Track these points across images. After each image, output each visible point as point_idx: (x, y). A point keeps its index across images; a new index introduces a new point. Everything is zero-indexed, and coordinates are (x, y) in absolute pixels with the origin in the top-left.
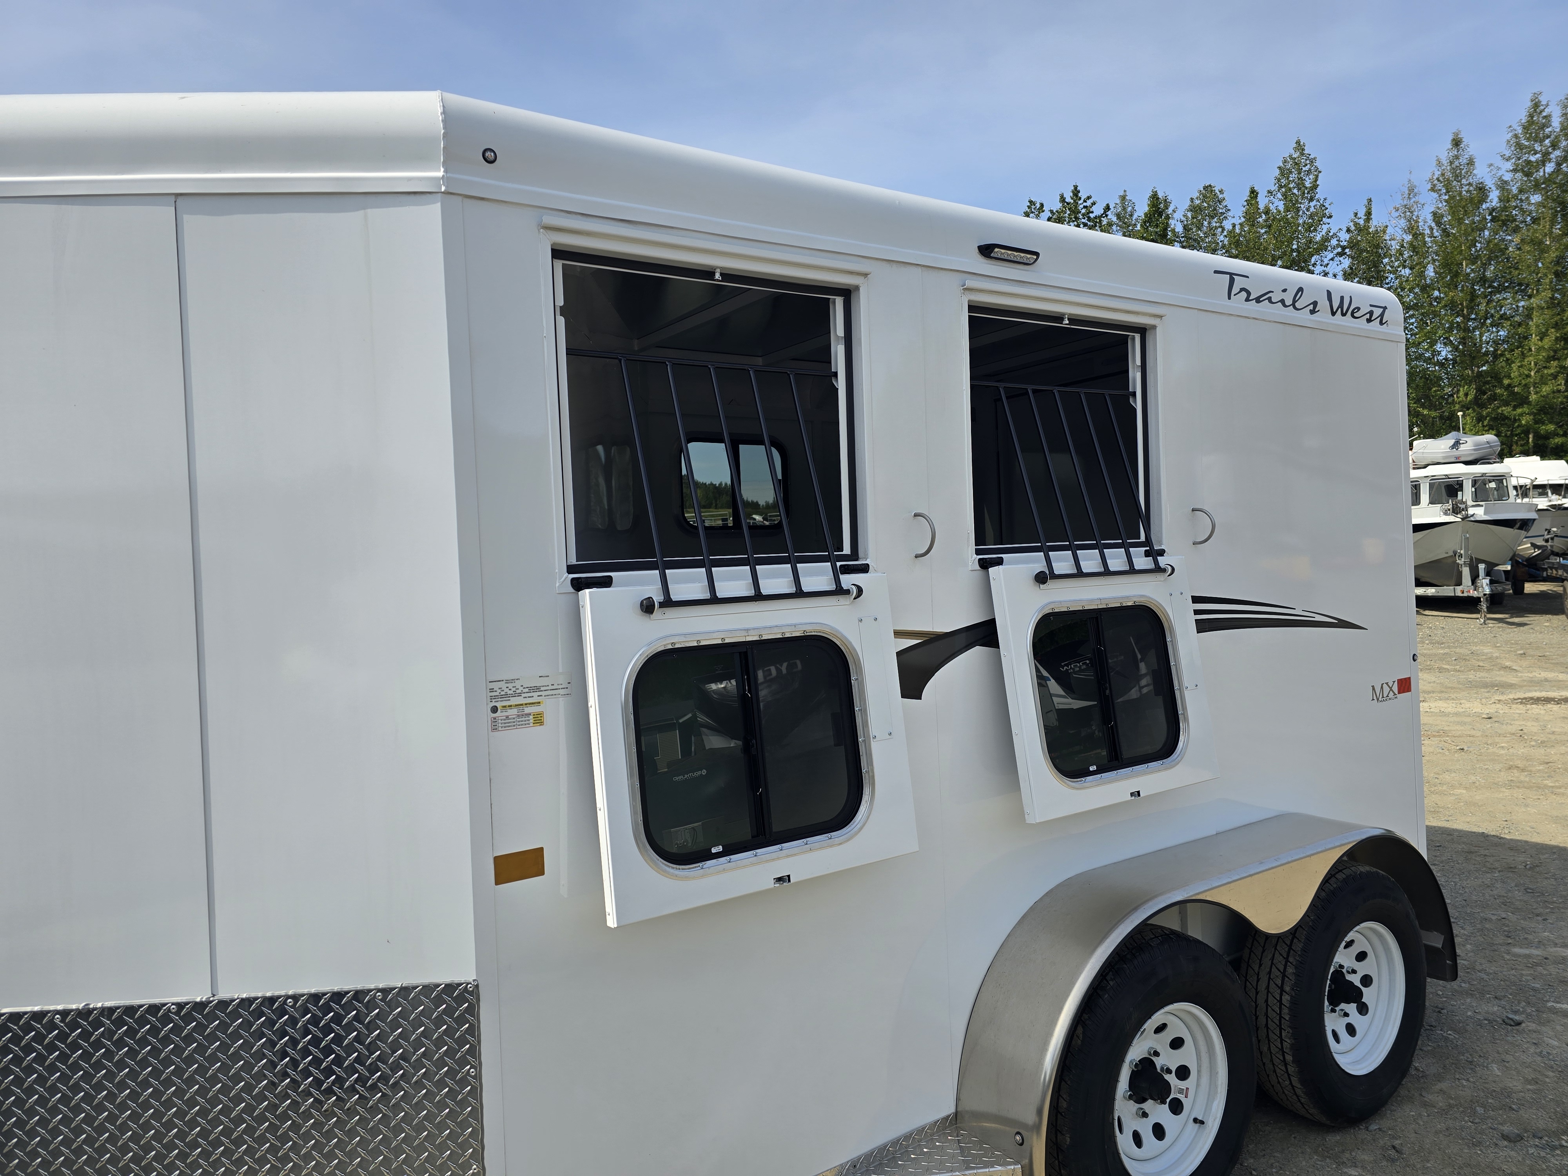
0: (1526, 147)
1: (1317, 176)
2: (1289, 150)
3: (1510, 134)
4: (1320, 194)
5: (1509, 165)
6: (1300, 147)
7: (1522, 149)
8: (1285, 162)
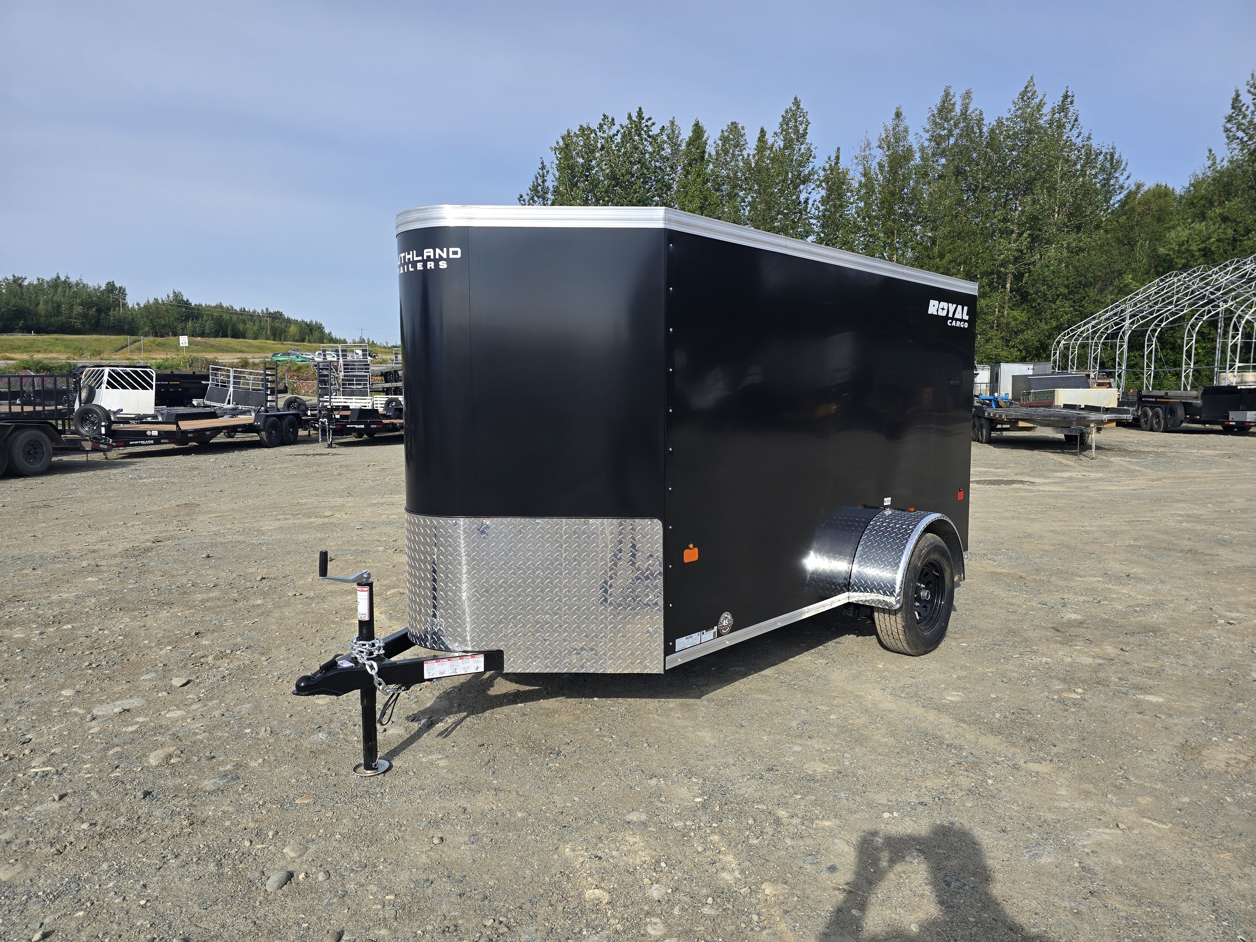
0: (940, 124)
1: (807, 125)
2: (789, 104)
3: (930, 114)
4: (809, 139)
5: (927, 136)
6: (796, 102)
7: (936, 125)
8: (786, 112)
